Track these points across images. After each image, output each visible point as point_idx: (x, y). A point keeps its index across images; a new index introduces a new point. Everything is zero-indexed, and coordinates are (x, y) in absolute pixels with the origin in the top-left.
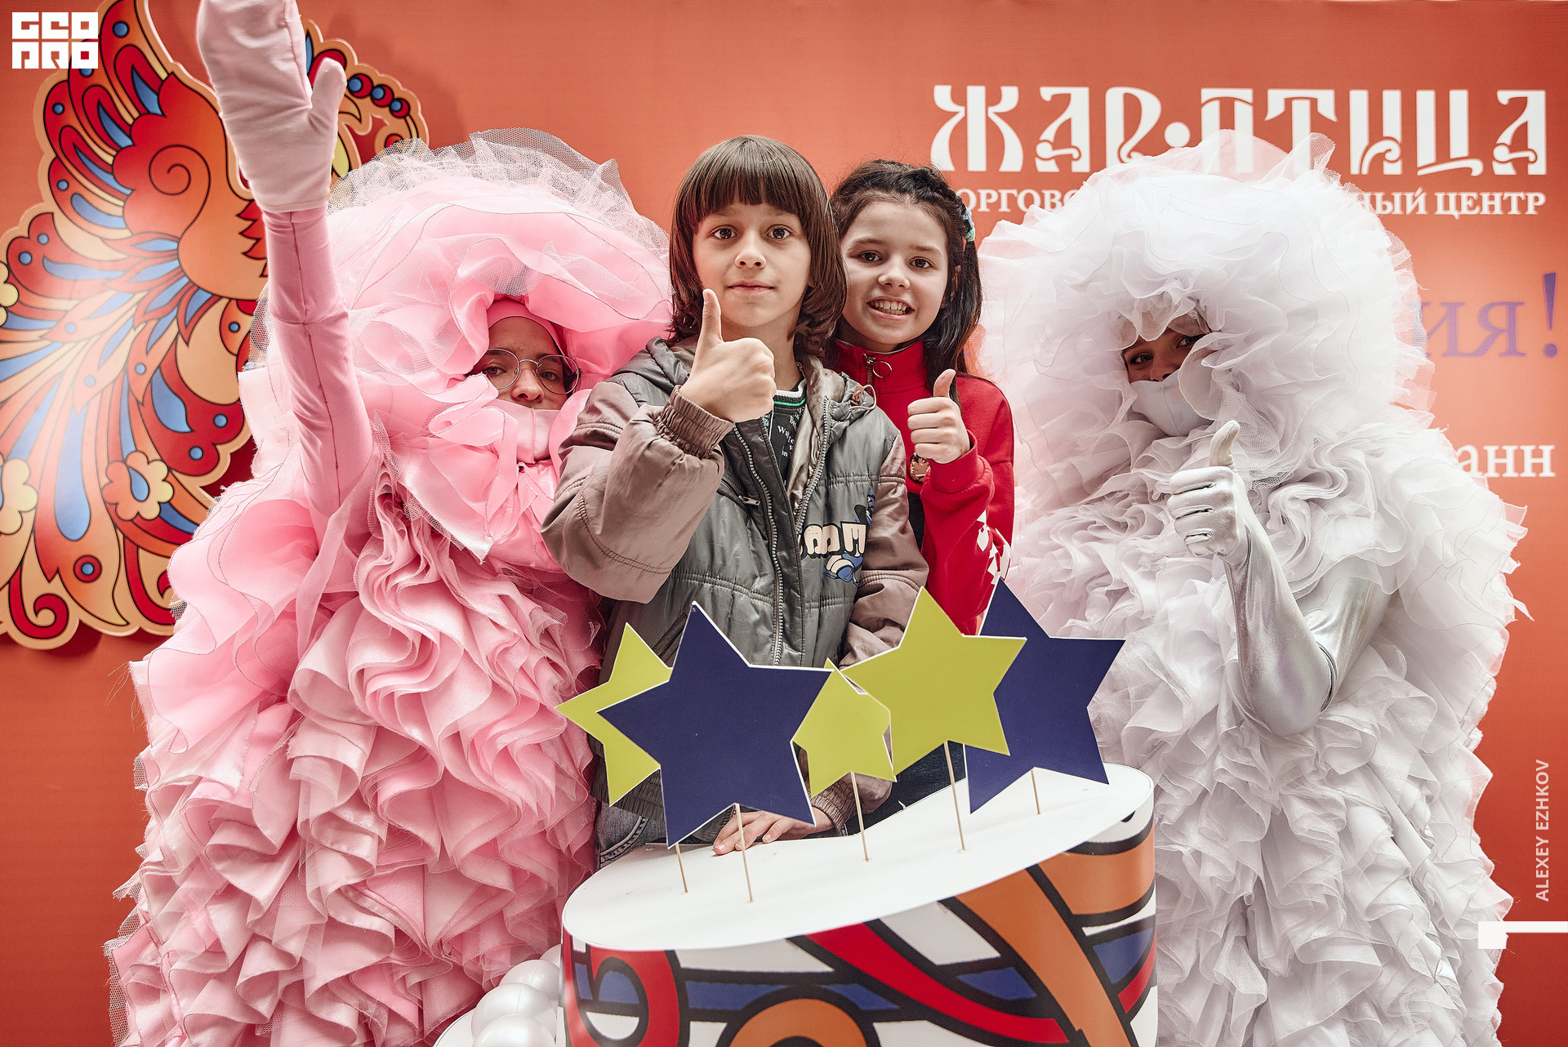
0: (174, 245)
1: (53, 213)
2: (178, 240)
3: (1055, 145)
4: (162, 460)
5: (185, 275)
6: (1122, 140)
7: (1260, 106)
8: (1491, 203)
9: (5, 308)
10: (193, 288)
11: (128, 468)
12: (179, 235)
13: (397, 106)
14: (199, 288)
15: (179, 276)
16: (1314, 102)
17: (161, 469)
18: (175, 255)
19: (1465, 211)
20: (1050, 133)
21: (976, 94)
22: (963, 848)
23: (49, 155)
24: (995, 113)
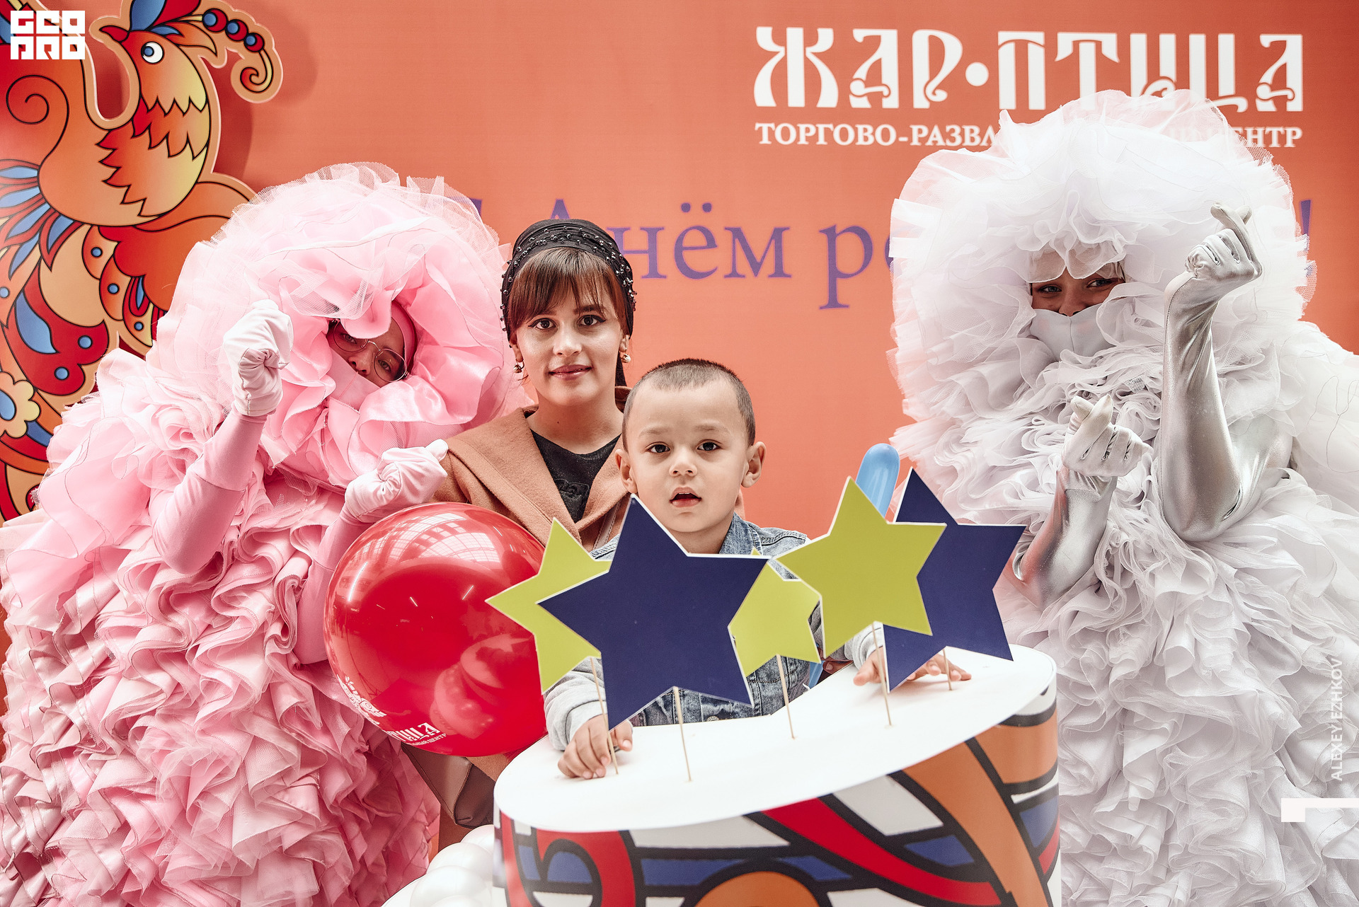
0: (34, 173)
2: (38, 168)
3: (868, 83)
4: (28, 380)
5: (47, 202)
6: (927, 78)
7: (1050, 47)
8: (1255, 137)
10: (54, 214)
12: (39, 164)
13: (252, 40)
14: (61, 214)
15: (40, 203)
16: (1099, 45)
17: (28, 389)
18: (35, 182)
20: (862, 72)
21: (795, 35)
22: (891, 725)
24: (813, 53)
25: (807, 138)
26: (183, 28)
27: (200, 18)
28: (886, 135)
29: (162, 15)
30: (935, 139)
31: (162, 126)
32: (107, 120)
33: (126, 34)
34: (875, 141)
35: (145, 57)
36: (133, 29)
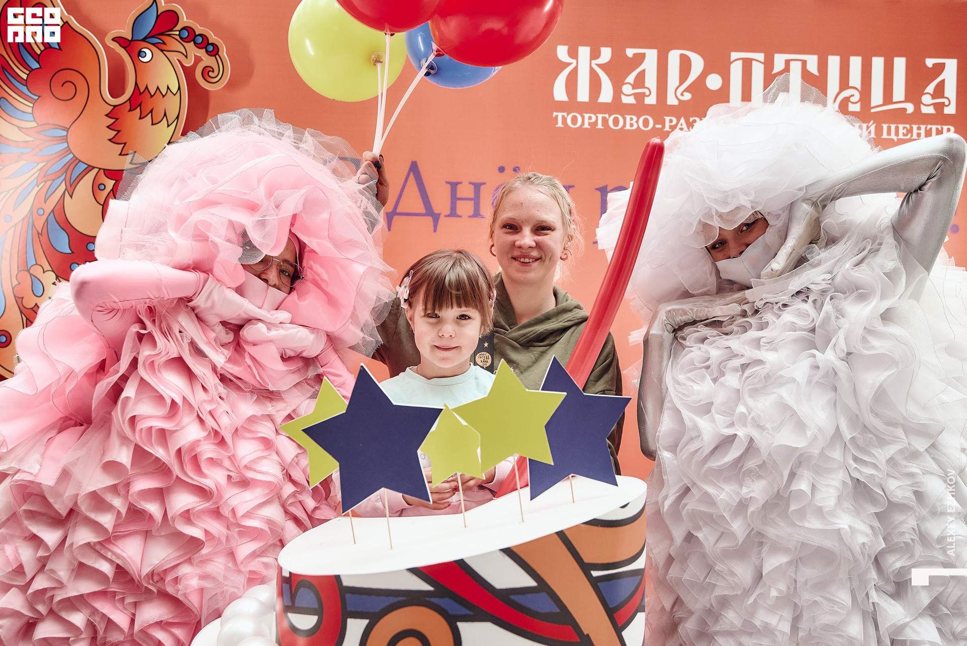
0: (65, 133)
2: (67, 130)
3: (635, 86)
5: (72, 153)
6: (678, 84)
7: (768, 64)
8: (918, 132)
10: (76, 161)
11: (31, 275)
12: (68, 127)
14: (80, 161)
15: (67, 153)
16: (804, 63)
17: (52, 276)
19: (901, 136)
20: (631, 78)
21: (584, 52)
22: (523, 521)
24: (596, 64)
25: (590, 124)
26: (166, 39)
27: (178, 33)
28: (646, 123)
29: (153, 30)
30: (681, 127)
31: (149, 104)
32: (113, 99)
33: (129, 42)
34: (638, 127)
35: (140, 58)
36: (134, 39)
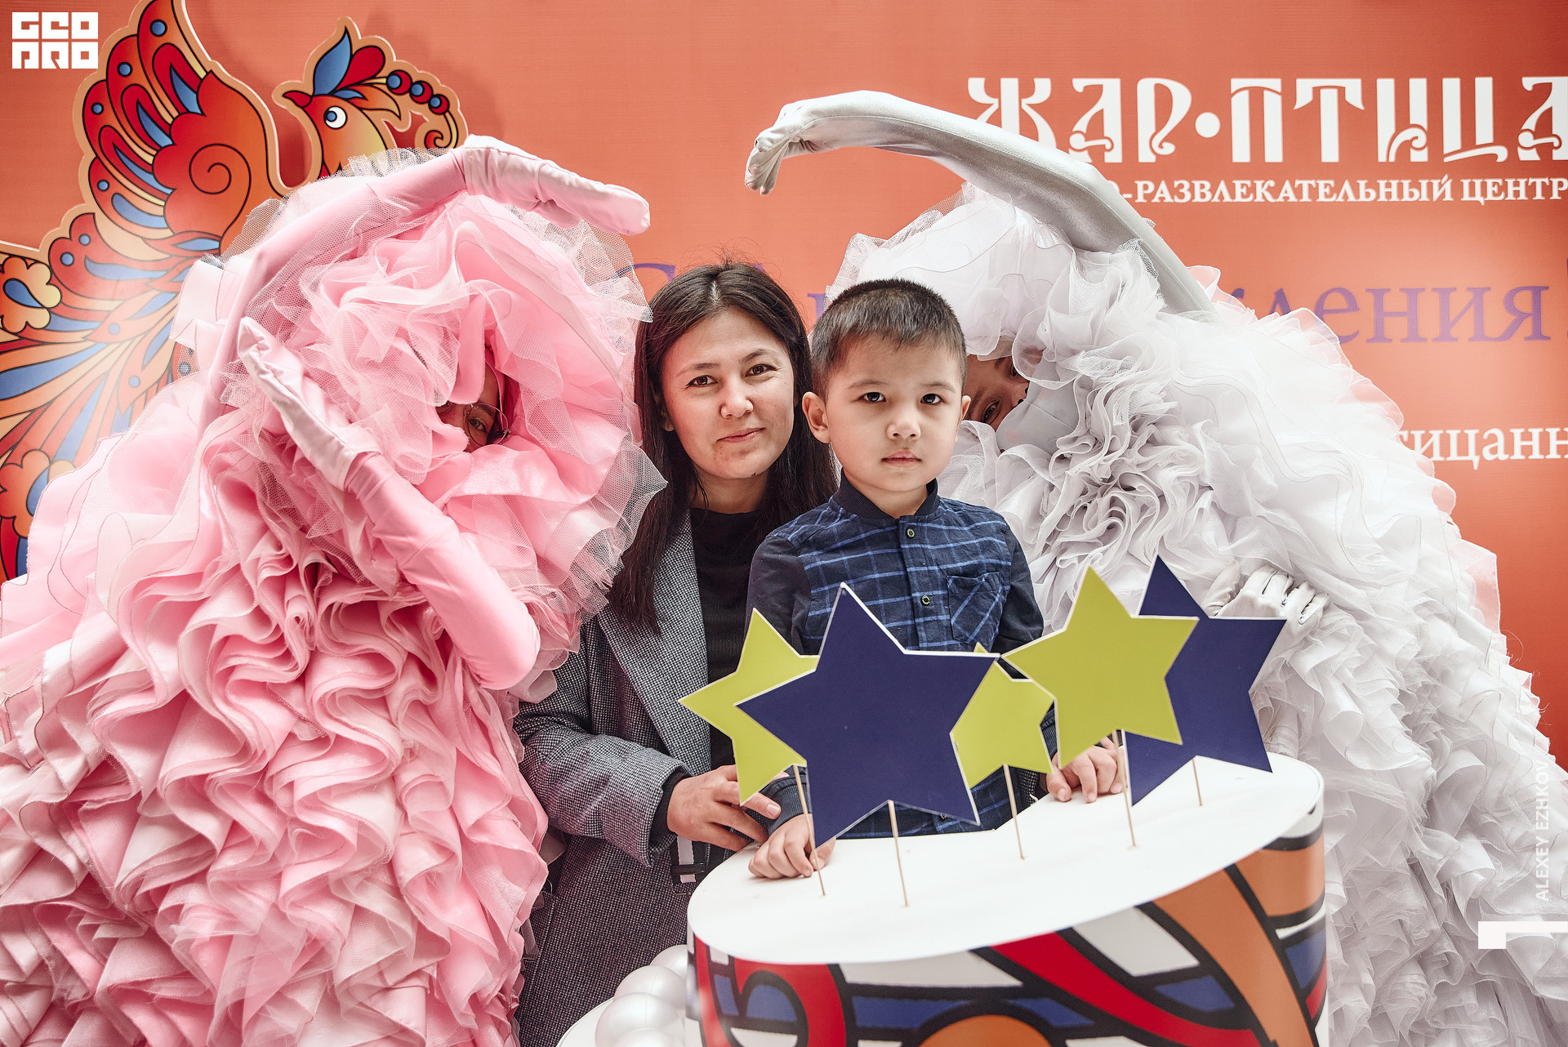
1: (94, 214)
3: (1088, 136)
6: (1153, 130)
7: (1288, 95)
8: (1517, 189)
9: (48, 309)
12: (220, 234)
16: (1341, 91)
18: (216, 254)
19: (1490, 197)
20: (1082, 124)
21: (1009, 86)
23: (89, 155)
24: (1029, 105)
26: (367, 91)
27: (384, 81)
29: (346, 78)
32: (289, 189)
33: (309, 99)
36: (316, 93)
